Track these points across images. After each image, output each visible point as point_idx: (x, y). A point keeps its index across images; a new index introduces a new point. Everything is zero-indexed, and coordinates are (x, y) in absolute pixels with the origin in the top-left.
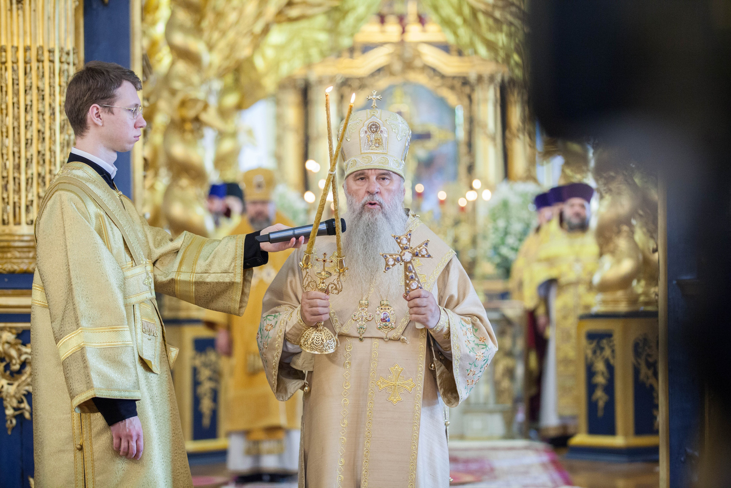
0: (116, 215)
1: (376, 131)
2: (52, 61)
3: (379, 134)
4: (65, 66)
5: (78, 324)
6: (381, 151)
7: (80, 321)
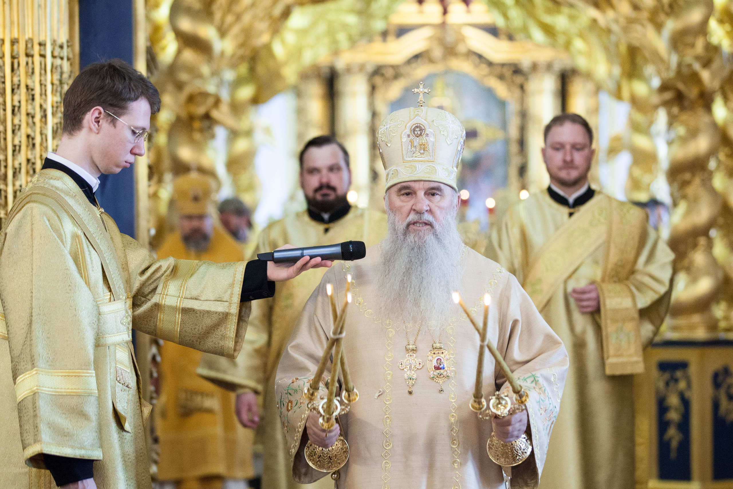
0: (96, 239)
1: (421, 135)
2: (43, 56)
3: (425, 139)
4: (58, 62)
5: (33, 364)
6: (426, 159)
7: (36, 361)
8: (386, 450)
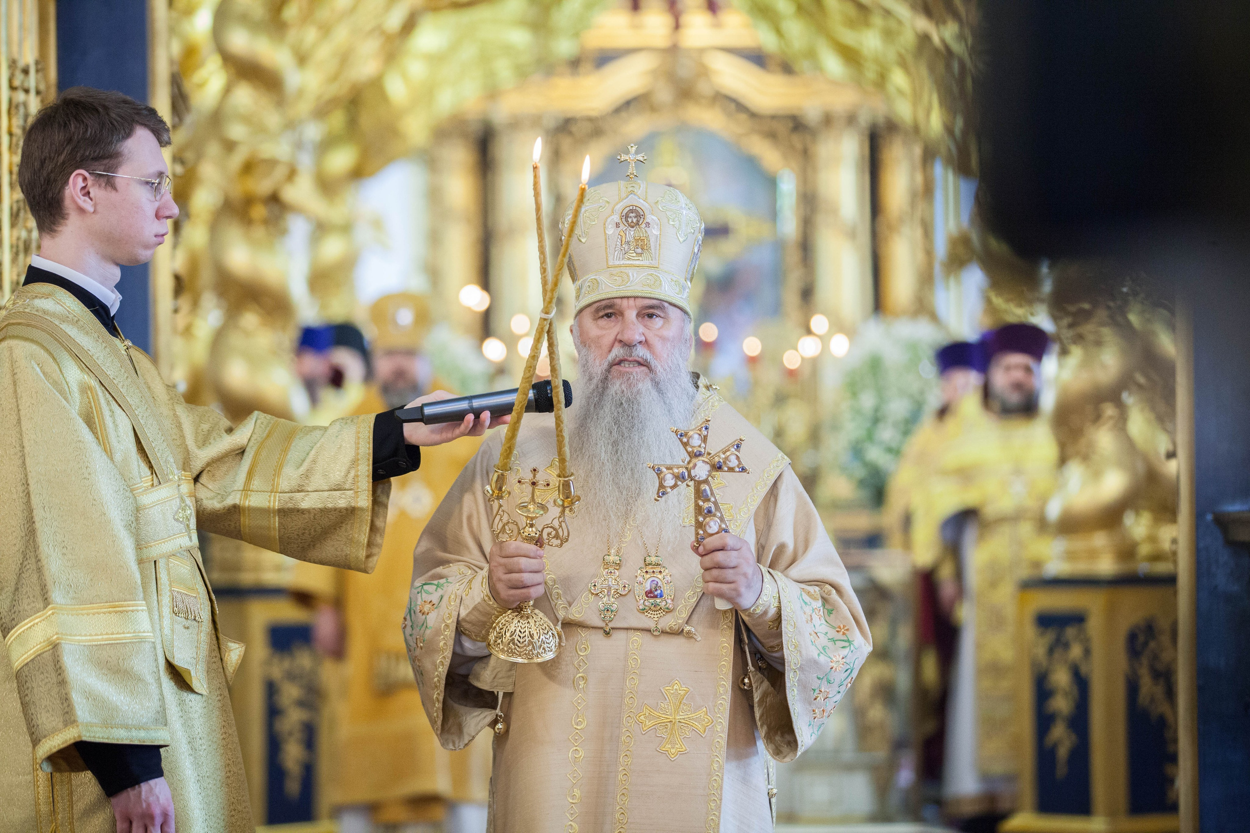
0: (120, 386)
1: (637, 224)
3: (643, 230)
6: (646, 263)
8: (577, 731)
